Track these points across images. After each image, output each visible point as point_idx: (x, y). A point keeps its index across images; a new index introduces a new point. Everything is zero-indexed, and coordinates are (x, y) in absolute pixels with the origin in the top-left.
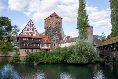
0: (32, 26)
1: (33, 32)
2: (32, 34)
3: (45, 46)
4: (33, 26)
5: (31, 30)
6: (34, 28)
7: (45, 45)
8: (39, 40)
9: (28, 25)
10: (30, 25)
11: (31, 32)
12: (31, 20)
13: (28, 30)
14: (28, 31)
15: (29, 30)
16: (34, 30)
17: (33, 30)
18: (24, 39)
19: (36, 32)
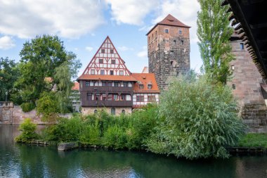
0: (112, 52)
1: (113, 66)
2: (112, 72)
3: (146, 100)
4: (115, 52)
5: (110, 62)
6: (117, 56)
7: (146, 96)
8: (130, 85)
9: (100, 51)
10: (106, 50)
11: (109, 66)
12: (108, 37)
13: (101, 62)
14: (101, 65)
15: (105, 62)
16: (117, 62)
17: (113, 62)
18: (92, 84)
19: (121, 67)
